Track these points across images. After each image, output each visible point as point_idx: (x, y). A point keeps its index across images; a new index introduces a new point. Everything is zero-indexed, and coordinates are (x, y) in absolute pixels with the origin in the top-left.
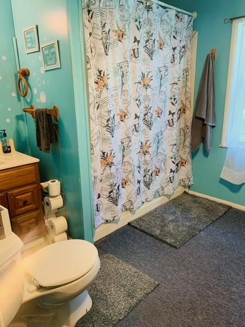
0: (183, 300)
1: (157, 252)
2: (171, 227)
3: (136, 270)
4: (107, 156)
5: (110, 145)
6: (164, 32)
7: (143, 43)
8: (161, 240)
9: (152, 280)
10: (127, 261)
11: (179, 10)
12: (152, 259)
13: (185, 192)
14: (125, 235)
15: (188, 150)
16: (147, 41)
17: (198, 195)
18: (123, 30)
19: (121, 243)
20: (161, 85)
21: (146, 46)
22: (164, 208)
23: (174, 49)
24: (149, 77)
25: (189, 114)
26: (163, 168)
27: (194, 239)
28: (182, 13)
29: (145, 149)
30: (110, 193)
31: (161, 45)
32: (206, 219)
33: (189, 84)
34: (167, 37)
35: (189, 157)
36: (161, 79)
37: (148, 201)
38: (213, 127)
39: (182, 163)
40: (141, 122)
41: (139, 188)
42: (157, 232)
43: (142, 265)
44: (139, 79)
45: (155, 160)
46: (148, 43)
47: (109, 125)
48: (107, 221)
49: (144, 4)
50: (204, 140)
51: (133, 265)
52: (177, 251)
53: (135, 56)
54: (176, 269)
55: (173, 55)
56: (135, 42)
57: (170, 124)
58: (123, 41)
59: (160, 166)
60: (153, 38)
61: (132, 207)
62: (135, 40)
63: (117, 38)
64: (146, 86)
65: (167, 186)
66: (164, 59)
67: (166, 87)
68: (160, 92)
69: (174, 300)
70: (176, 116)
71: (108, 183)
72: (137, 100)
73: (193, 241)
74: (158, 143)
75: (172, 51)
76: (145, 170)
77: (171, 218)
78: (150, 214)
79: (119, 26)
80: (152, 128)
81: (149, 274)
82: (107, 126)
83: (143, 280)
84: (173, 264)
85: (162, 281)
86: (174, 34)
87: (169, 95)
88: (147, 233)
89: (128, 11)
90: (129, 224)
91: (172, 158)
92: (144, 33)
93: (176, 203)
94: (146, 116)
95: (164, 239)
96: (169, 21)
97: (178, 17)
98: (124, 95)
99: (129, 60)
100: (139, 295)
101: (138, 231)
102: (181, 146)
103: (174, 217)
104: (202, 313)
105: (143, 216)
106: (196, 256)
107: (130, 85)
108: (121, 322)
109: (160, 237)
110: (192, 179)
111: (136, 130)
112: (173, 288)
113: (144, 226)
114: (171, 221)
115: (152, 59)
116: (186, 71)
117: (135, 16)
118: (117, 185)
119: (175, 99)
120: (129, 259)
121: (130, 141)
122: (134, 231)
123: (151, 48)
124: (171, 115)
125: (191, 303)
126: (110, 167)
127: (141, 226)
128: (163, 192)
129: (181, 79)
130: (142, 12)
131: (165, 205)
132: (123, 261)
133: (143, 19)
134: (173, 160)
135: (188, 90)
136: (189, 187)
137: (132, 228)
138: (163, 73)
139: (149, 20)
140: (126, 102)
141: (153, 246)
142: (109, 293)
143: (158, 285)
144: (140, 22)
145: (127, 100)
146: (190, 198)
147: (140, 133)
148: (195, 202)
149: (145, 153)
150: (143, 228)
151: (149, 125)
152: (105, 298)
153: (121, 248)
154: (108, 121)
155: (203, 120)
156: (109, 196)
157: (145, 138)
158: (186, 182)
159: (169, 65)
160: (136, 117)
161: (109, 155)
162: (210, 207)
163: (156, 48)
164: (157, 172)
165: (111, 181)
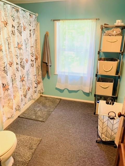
0: (53, 142)
1: (36, 126)
2: (39, 113)
3: (30, 137)
4: (5, 85)
5: (6, 80)
6: (25, 23)
7: (16, 28)
8: (36, 120)
9: (39, 139)
10: (23, 134)
11: (30, 12)
12: (35, 130)
13: (41, 96)
14: (19, 123)
15: (41, 77)
16: (18, 27)
17: (47, 96)
18: (6, 21)
19: (18, 127)
20: (26, 48)
21: (18, 29)
22: (34, 105)
23: (30, 30)
24: (21, 44)
25: (39, 60)
26: (31, 86)
27: (50, 116)
28: (32, 13)
29: (22, 79)
30: (8, 104)
31: (24, 29)
32: (53, 106)
33: (38, 46)
34: (27, 25)
35: (41, 80)
36: (26, 45)
37: (26, 104)
38: (50, 66)
39: (39, 83)
40: (19, 66)
41: (22, 98)
42: (34, 117)
43: (32, 134)
44: (16, 45)
45: (27, 83)
46: (18, 28)
47: (5, 70)
48: (8, 118)
49: (15, 9)
50: (47, 72)
51: (27, 135)
52: (45, 123)
53: (13, 34)
54: (47, 131)
55: (30, 33)
56: (12, 27)
57: (32, 65)
58: (7, 26)
59: (30, 86)
60: (21, 25)
61: (19, 108)
62: (13, 26)
63: (4, 25)
64: (20, 49)
65: (34, 95)
66: (26, 35)
67: (28, 49)
68: (26, 51)
69: (50, 143)
70: (34, 62)
71: (7, 99)
72: (16, 56)
73: (50, 117)
74: (28, 75)
75: (30, 31)
76: (23, 89)
77: (38, 109)
78: (28, 109)
79: (4, 19)
80: (25, 69)
81: (36, 137)
82: (4, 70)
83: (34, 140)
84: (45, 129)
85: (43, 138)
86: (29, 23)
87: (30, 52)
88: (29, 119)
89: (7, 12)
90: (19, 117)
91: (35, 81)
92: (16, 22)
93: (38, 101)
94: (21, 63)
95: (38, 120)
96: (27, 17)
97: (30, 16)
98: (10, 54)
99: (10, 36)
100: (35, 147)
101: (24, 119)
102: (37, 75)
103: (39, 109)
104: (61, 145)
105: (25, 111)
106: (53, 123)
107: (12, 49)
108: (30, 161)
109: (36, 119)
110: (43, 90)
111: (18, 70)
112: (48, 139)
113: (27, 116)
114: (39, 110)
115: (21, 36)
116: (36, 40)
117: (11, 15)
118: (12, 99)
119: (33, 54)
120: (24, 133)
121: (16, 76)
122: (22, 120)
123: (20, 30)
124: (32, 61)
125: (56, 142)
126: (8, 91)
127: (25, 116)
128: (32, 98)
129: (34, 44)
130: (14, 12)
131: (33, 103)
132: (22, 135)
133: (15, 16)
134: (35, 82)
135: (37, 49)
136: (43, 93)
137: (21, 118)
138: (27, 42)
139: (18, 17)
140: (11, 57)
141: (33, 124)
142: (20, 151)
143: (41, 140)
144: (14, 17)
145: (12, 56)
146: (44, 98)
147: (20, 71)
148: (46, 99)
149: (23, 81)
150: (26, 117)
151: (23, 67)
152: (19, 154)
153: (18, 129)
154: (4, 68)
155: (46, 63)
156: (8, 106)
157: (22, 73)
158: (41, 91)
159: (29, 38)
160: (17, 64)
161: (6, 85)
162: (53, 101)
163: (22, 30)
164: (29, 89)
165: (9, 97)
